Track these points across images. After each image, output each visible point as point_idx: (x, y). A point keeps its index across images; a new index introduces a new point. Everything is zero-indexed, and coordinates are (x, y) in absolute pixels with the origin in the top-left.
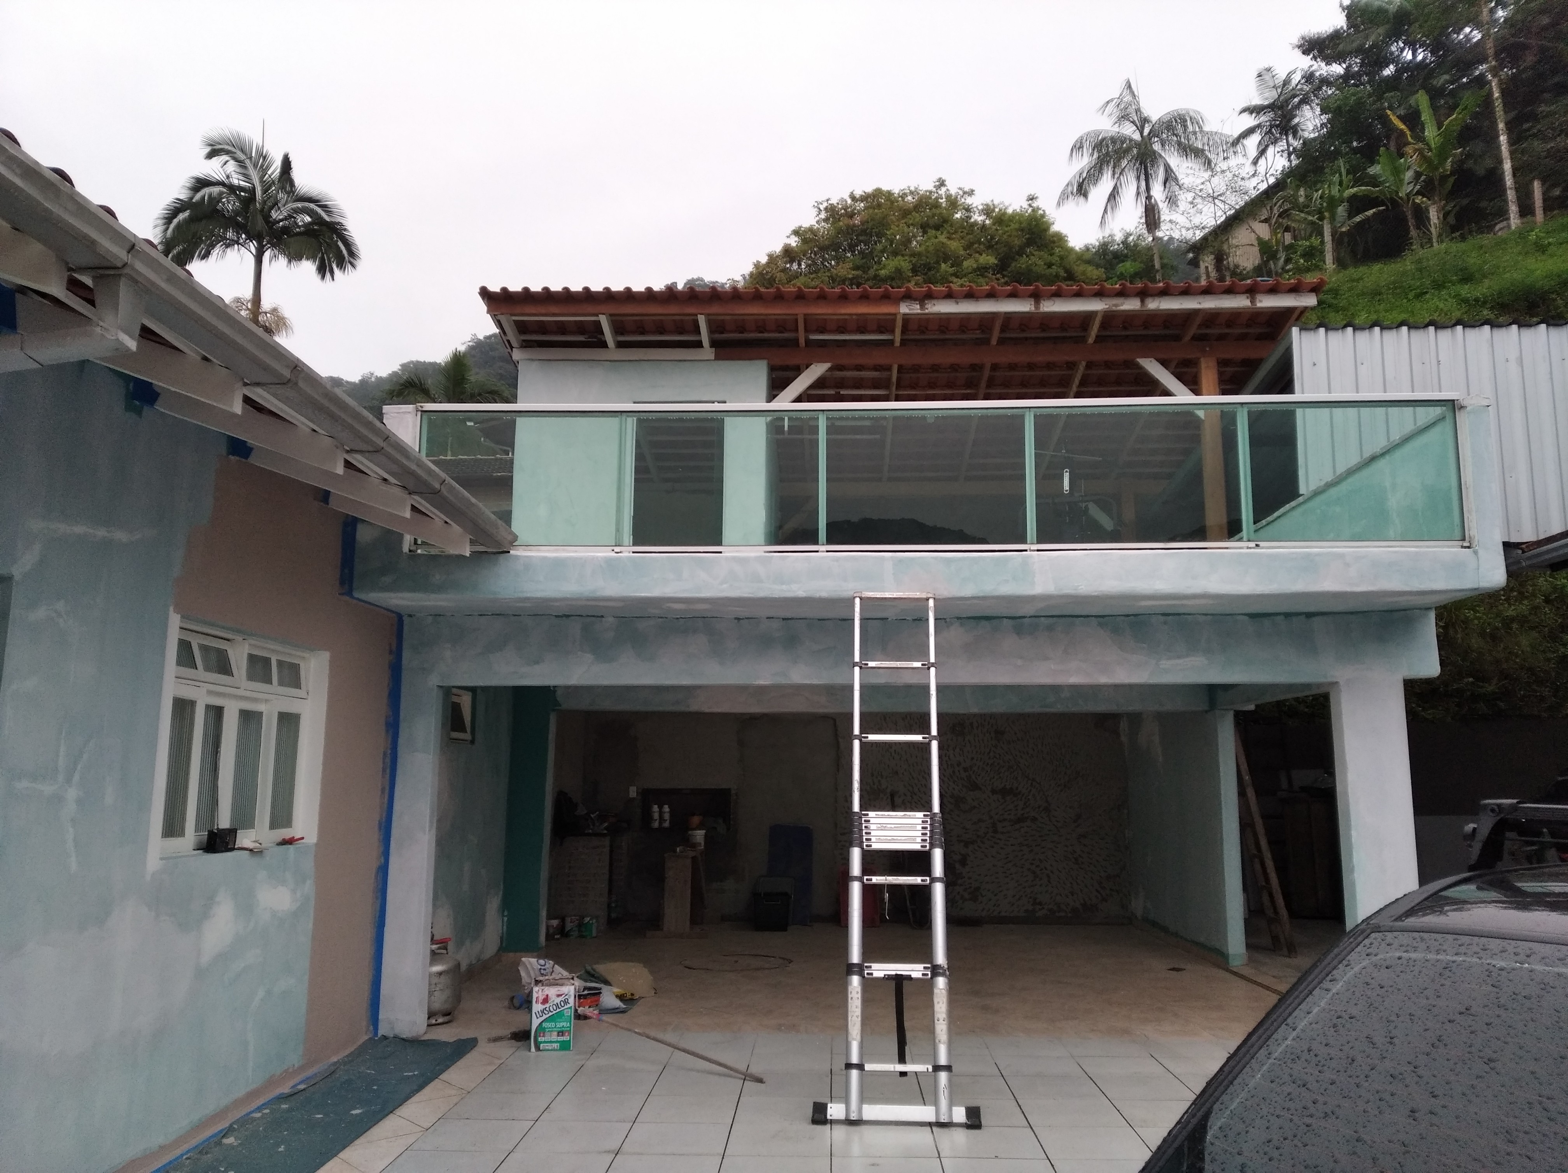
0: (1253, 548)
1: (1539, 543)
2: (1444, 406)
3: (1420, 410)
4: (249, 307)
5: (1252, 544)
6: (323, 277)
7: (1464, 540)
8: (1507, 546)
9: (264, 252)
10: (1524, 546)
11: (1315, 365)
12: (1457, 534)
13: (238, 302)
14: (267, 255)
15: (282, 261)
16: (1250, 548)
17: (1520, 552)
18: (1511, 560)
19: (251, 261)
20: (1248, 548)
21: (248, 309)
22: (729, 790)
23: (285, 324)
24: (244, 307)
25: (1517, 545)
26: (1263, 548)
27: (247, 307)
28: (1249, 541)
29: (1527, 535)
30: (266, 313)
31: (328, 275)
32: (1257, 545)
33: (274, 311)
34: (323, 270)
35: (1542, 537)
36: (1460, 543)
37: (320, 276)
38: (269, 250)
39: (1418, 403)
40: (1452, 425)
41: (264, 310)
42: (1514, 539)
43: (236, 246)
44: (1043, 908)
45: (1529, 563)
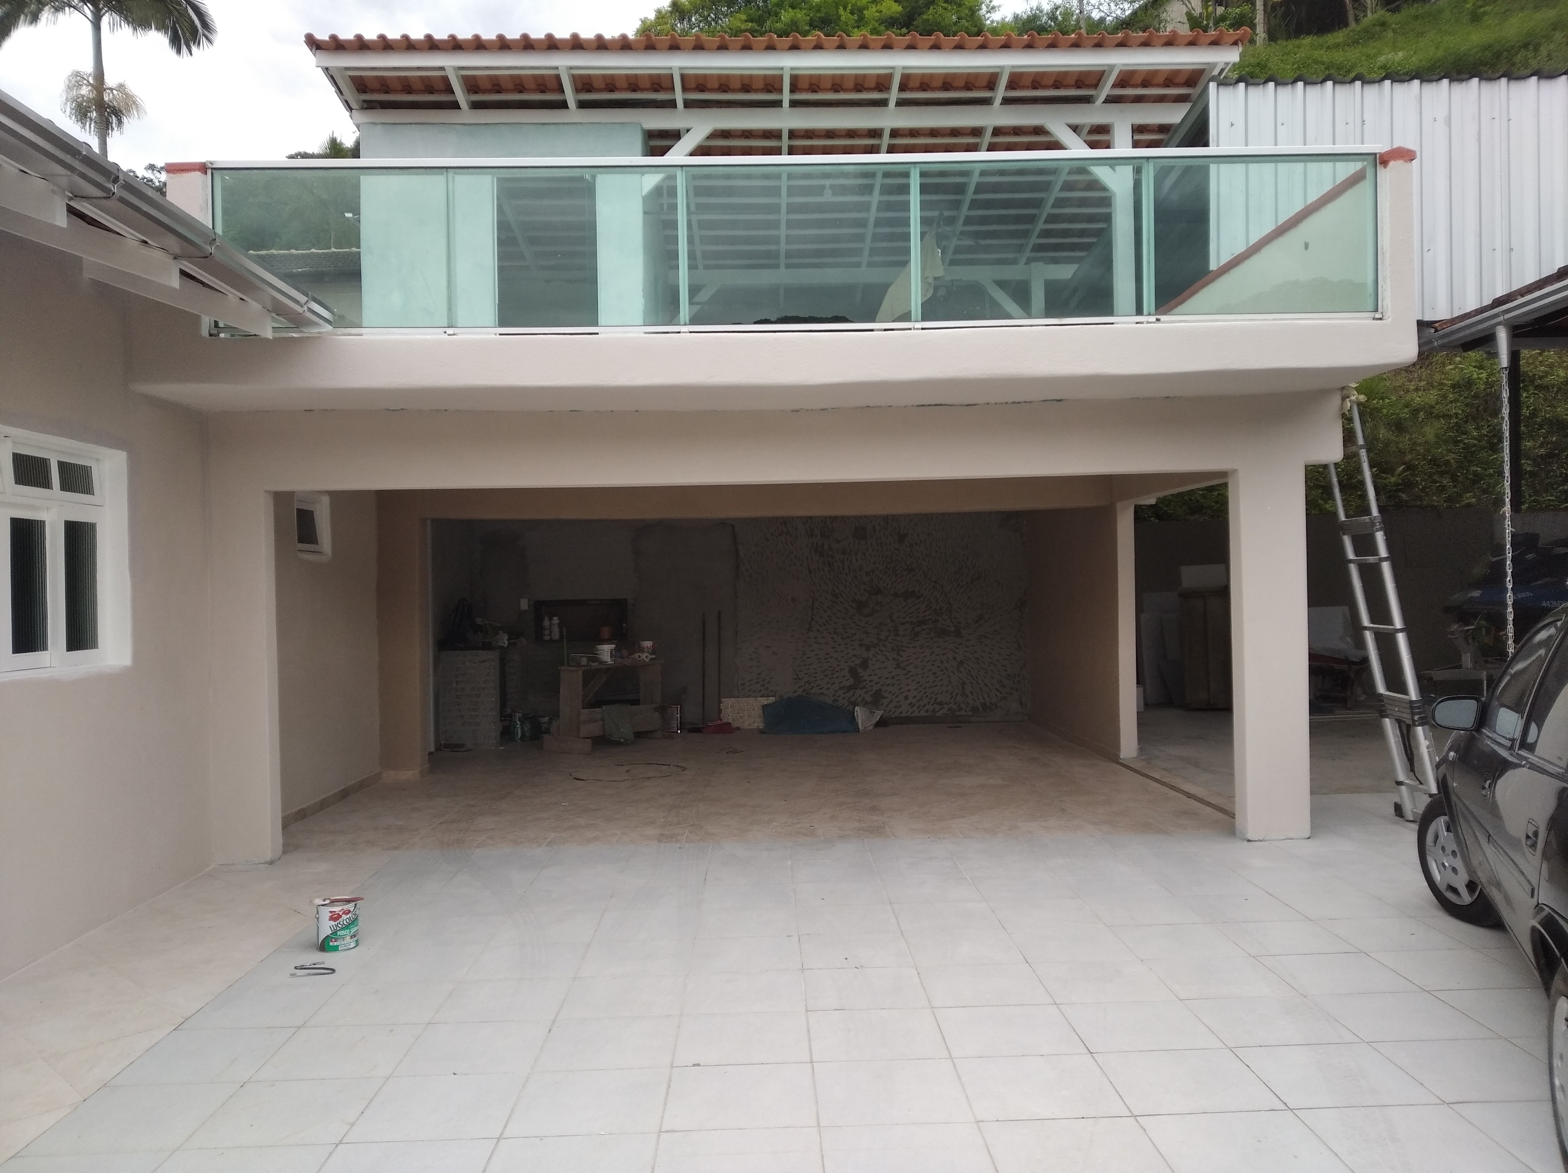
0: (1154, 323)
1: (1453, 321)
2: (1365, 160)
3: (1340, 165)
4: (91, 82)
5: (1153, 319)
6: (179, 51)
7: (1376, 310)
8: (1422, 325)
9: (102, 16)
10: (1437, 325)
11: (1232, 125)
12: (1370, 305)
13: (77, 76)
14: (106, 20)
15: (126, 30)
16: (1150, 323)
17: (1433, 330)
18: (1422, 341)
19: (88, 27)
20: (1148, 322)
21: (91, 84)
22: (626, 600)
23: (134, 102)
24: (85, 82)
25: (1430, 324)
26: (1164, 322)
27: (88, 81)
28: (1149, 315)
29: (1441, 312)
30: (111, 89)
31: (184, 49)
32: (1158, 320)
33: (121, 87)
34: (176, 43)
35: (1456, 315)
36: (1371, 315)
37: (174, 51)
38: (107, 14)
39: (1338, 157)
40: (1373, 184)
41: (108, 86)
42: (1428, 318)
43: (67, 9)
44: (944, 708)
45: (1440, 342)
